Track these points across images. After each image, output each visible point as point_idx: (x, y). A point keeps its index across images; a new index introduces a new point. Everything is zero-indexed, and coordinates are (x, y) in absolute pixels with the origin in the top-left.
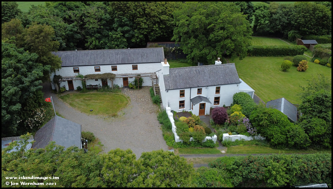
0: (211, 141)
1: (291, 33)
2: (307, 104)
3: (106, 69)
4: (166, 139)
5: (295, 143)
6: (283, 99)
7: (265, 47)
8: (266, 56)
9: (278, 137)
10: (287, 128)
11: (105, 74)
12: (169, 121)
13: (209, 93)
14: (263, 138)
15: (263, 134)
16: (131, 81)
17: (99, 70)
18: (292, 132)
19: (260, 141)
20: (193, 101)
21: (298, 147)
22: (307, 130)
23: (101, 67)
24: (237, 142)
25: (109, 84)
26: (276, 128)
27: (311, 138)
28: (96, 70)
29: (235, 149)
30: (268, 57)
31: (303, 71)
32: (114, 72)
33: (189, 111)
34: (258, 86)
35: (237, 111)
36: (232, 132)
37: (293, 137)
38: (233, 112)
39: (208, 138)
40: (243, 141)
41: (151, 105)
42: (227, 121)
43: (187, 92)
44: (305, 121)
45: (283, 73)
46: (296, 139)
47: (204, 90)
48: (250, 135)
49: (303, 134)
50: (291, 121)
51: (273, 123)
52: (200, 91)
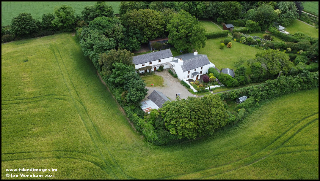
0: (207, 90)
1: (218, 19)
2: (237, 71)
3: (147, 64)
4: (190, 92)
5: (235, 85)
6: (228, 69)
7: (209, 34)
8: (210, 39)
9: (229, 84)
10: (232, 80)
11: (147, 67)
12: (188, 85)
13: (198, 70)
14: (223, 85)
15: (224, 84)
16: (158, 68)
17: (144, 65)
18: (234, 82)
19: (223, 86)
20: (194, 74)
21: (236, 87)
22: (238, 80)
23: (145, 64)
24: (215, 88)
25: (148, 71)
26: (229, 81)
27: (240, 83)
28: (143, 65)
29: (216, 91)
30: (211, 40)
31: (230, 47)
32: (151, 65)
33: (191, 79)
34: (213, 60)
35: (212, 77)
36: (213, 85)
37: (234, 83)
38: (210, 77)
39: (206, 89)
40: (217, 88)
41: (174, 79)
42: (210, 81)
43: (191, 71)
44: (237, 77)
45: (221, 50)
46: (235, 84)
47: (197, 69)
48: (219, 85)
49: (237, 82)
50: (233, 78)
51: (227, 79)
52: (195, 70)
